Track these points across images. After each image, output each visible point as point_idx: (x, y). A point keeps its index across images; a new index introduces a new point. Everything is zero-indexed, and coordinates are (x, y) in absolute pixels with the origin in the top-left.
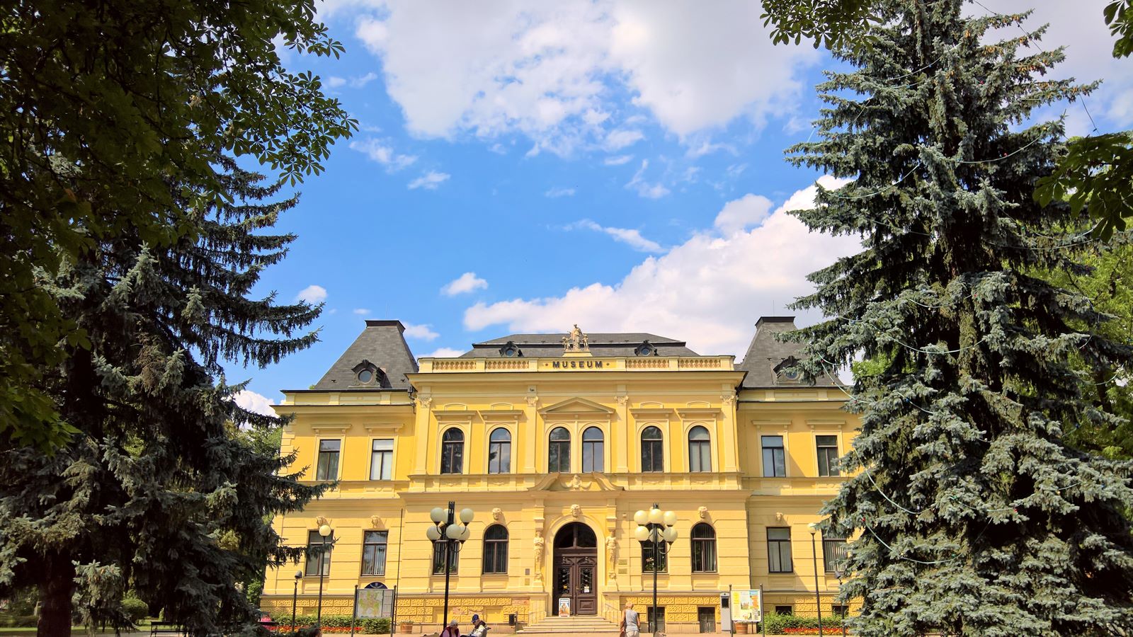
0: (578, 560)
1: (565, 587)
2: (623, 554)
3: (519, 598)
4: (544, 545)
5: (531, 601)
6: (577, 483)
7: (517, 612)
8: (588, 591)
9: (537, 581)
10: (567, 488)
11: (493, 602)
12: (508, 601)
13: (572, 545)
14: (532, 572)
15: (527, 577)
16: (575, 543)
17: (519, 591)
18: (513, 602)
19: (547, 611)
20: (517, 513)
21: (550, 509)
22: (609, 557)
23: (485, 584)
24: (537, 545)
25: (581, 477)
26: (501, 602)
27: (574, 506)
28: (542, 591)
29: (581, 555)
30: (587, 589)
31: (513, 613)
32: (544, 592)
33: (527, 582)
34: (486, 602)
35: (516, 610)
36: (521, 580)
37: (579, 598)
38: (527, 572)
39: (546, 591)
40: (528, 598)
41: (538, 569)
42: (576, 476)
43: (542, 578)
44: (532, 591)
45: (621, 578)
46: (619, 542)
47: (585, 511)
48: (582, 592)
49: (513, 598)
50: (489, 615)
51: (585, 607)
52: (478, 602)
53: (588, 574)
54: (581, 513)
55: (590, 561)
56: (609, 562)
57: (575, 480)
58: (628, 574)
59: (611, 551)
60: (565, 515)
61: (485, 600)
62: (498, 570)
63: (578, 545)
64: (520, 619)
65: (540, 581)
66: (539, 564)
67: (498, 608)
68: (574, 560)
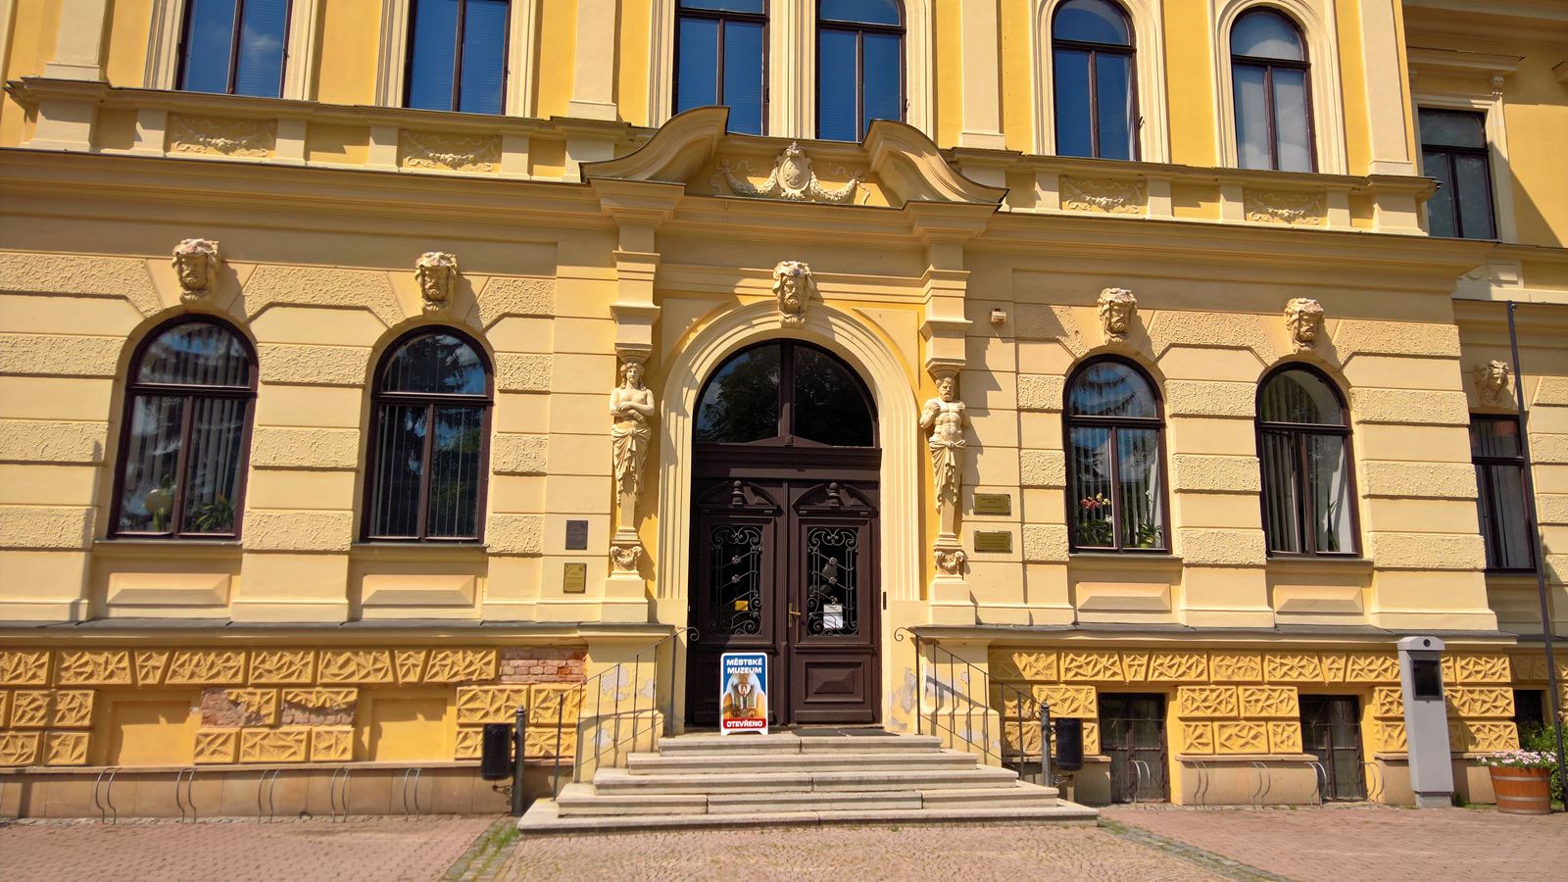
0: (798, 493)
1: (741, 605)
2: (993, 473)
3: (536, 652)
4: (653, 423)
5: (591, 666)
6: (797, 182)
7: (523, 716)
8: (840, 623)
9: (620, 575)
10: (752, 195)
11: (411, 668)
12: (482, 663)
13: (773, 432)
14: (598, 537)
15: (576, 557)
16: (783, 425)
17: (536, 617)
18: (508, 667)
19: (663, 705)
20: (531, 283)
21: (684, 277)
22: (936, 483)
23: (373, 586)
24: (621, 416)
25: (812, 157)
26: (450, 666)
27: (784, 268)
28: (643, 619)
29: (810, 474)
30: (833, 618)
31: (501, 719)
32: (652, 623)
33: (575, 581)
34: (371, 668)
35: (520, 702)
36: (549, 572)
37: (803, 651)
38: (577, 535)
39: (663, 618)
40: (579, 651)
41: (625, 523)
42: (791, 151)
43: (642, 564)
44: (597, 617)
45: (986, 568)
46: (976, 422)
47: (833, 293)
48: (815, 625)
49: (505, 652)
50: (387, 727)
51: (827, 689)
52: (334, 667)
53: (839, 552)
54: (816, 298)
55: (850, 502)
56: (933, 502)
57: (788, 169)
58: (1016, 554)
59: (948, 457)
60: (746, 302)
61: (366, 660)
62: (440, 524)
63: (798, 429)
64: (536, 744)
65: (634, 576)
66: (629, 501)
67: (432, 698)
68: (779, 495)
